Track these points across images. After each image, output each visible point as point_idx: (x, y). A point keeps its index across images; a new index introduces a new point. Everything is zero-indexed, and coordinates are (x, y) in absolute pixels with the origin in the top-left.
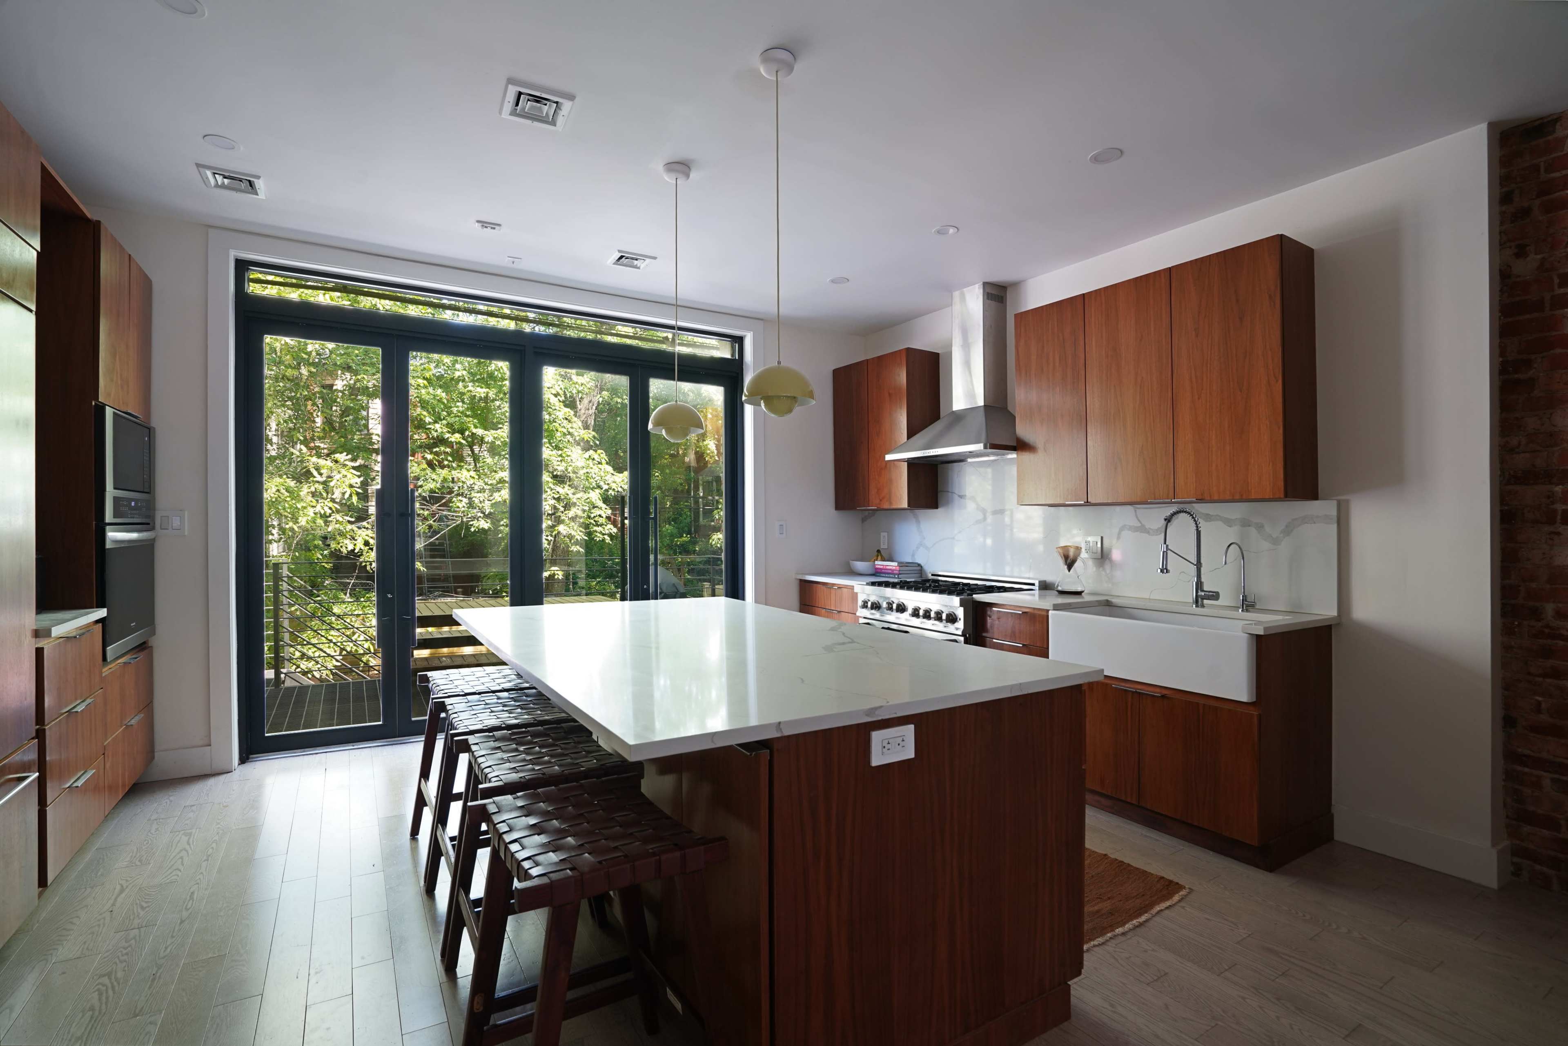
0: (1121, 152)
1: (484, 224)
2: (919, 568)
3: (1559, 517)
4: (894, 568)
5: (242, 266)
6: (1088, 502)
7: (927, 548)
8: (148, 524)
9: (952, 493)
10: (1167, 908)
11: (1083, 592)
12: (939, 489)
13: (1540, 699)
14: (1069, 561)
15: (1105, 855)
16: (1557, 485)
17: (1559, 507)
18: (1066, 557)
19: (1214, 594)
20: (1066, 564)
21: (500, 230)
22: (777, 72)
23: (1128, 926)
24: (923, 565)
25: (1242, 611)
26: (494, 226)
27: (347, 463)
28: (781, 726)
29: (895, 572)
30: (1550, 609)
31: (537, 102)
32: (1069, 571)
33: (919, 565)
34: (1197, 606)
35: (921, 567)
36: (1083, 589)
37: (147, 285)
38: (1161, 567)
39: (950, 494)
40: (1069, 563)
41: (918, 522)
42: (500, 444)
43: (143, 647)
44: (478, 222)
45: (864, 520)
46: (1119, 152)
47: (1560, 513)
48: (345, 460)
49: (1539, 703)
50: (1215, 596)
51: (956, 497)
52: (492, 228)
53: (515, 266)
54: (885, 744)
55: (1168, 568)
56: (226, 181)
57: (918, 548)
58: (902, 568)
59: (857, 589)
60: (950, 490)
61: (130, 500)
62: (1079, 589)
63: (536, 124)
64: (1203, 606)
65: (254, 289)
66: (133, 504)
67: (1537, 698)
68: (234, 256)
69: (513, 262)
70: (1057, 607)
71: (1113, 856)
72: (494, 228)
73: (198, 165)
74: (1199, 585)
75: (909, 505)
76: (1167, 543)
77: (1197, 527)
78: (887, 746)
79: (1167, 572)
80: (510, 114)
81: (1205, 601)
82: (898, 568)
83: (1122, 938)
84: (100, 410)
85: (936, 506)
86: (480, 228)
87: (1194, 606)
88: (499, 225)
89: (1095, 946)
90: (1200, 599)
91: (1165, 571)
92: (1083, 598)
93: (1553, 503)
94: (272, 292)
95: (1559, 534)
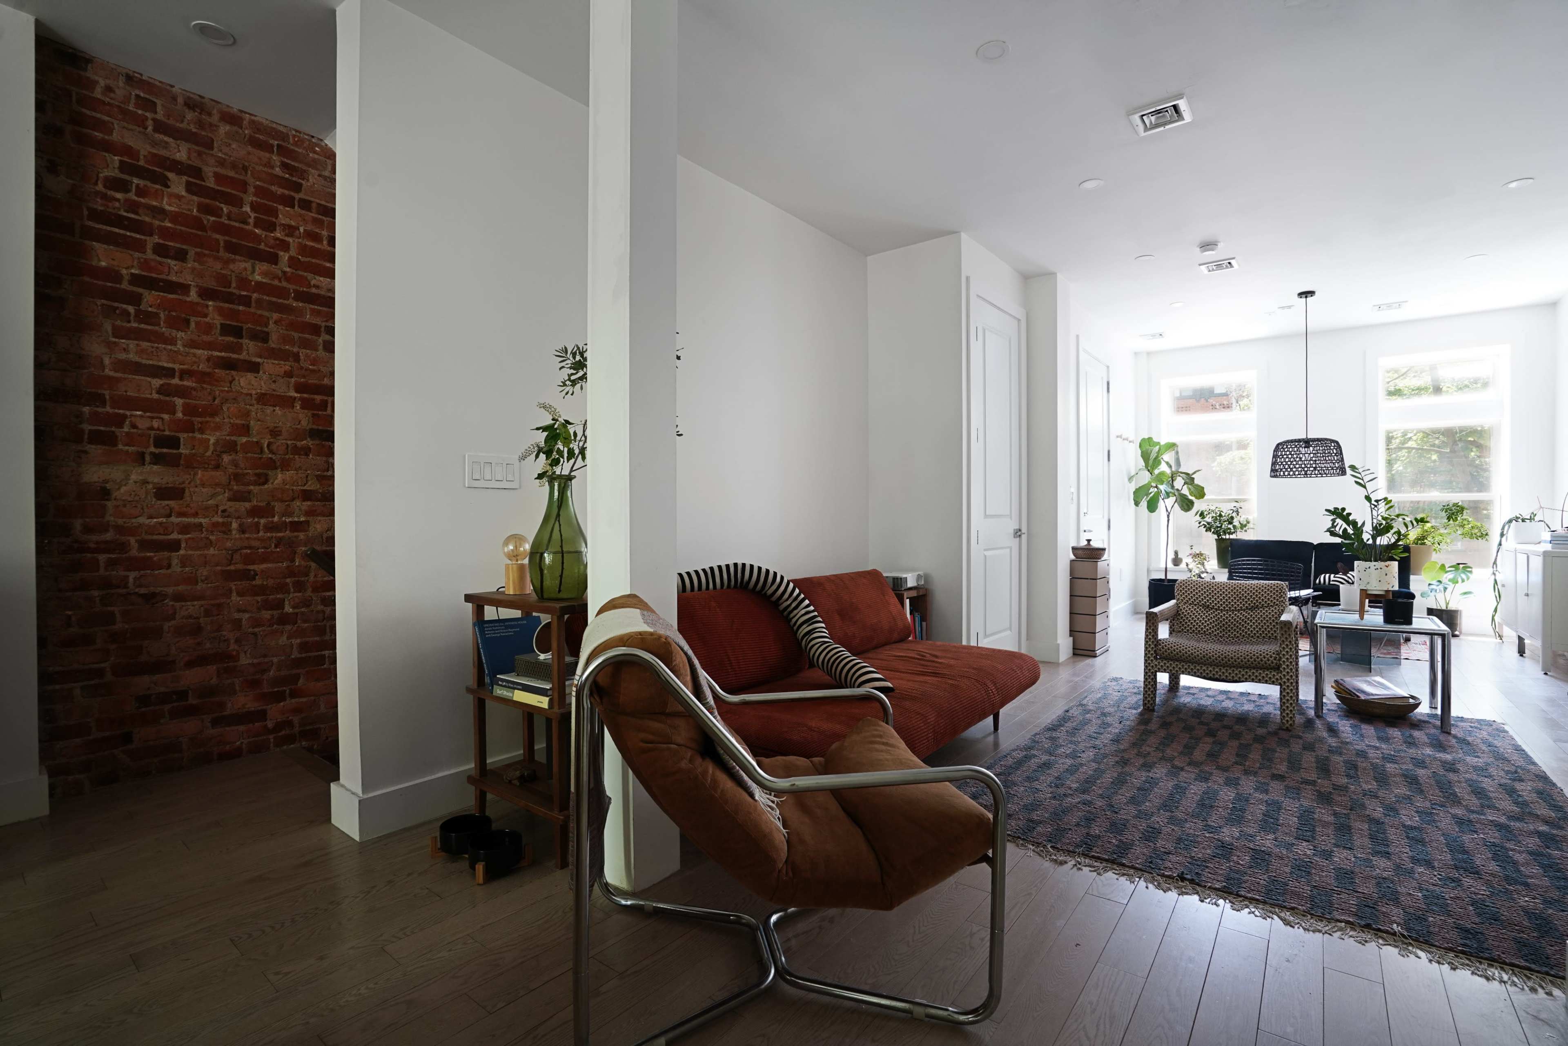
3: (86, 437)
13: (70, 613)
16: (85, 405)
17: (87, 427)
30: (78, 524)
47: (87, 432)
49: (69, 617)
67: (67, 612)
93: (81, 423)
95: (86, 452)
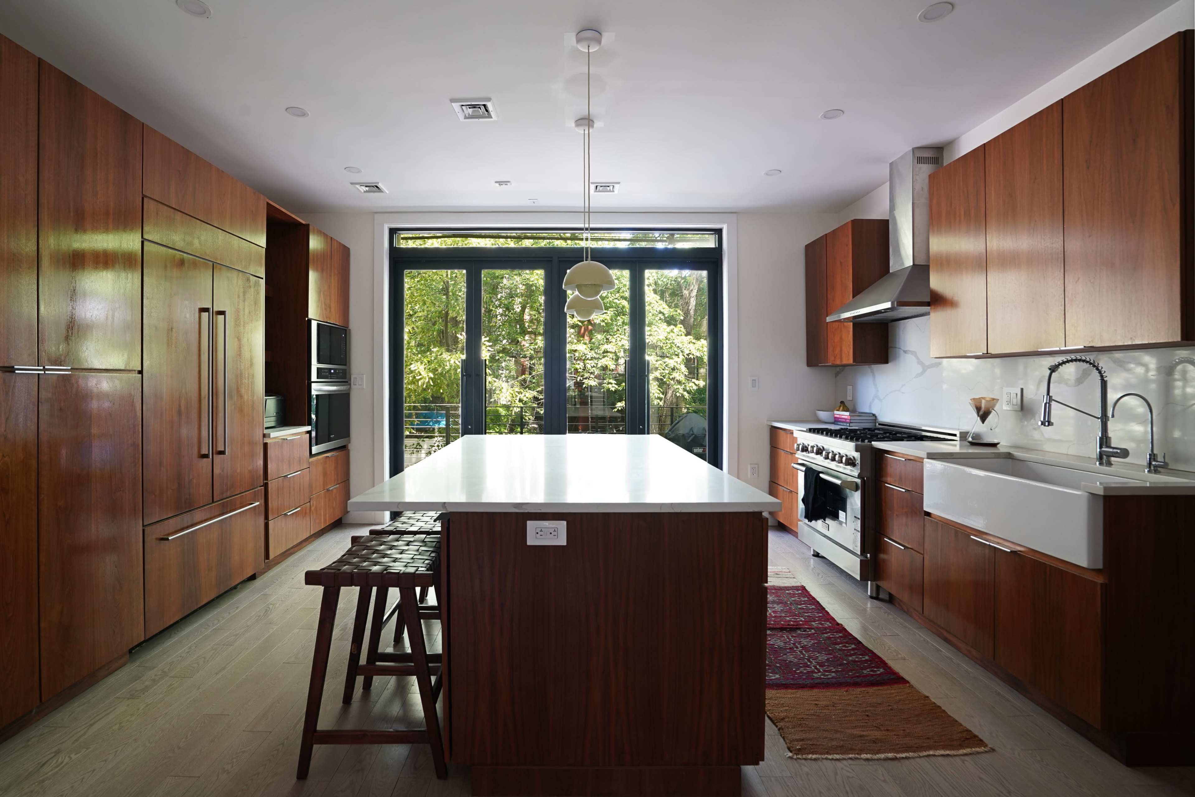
0: (952, 5)
1: (500, 183)
2: (873, 418)
4: (846, 417)
5: (393, 232)
6: (987, 353)
7: (880, 400)
8: (347, 382)
9: (899, 348)
10: (942, 755)
11: (998, 444)
12: (890, 345)
14: (981, 413)
15: (928, 697)
18: (978, 409)
19: (1119, 451)
20: (978, 415)
21: (511, 185)
22: (589, 46)
23: (882, 756)
24: (877, 415)
25: (1148, 471)
26: (506, 182)
27: (486, 343)
28: (446, 505)
29: (847, 421)
31: (475, 107)
32: (983, 423)
33: (874, 415)
34: (1101, 464)
35: (876, 417)
36: (999, 441)
37: (345, 252)
38: (1042, 419)
39: (897, 349)
40: (982, 415)
41: (874, 376)
42: (605, 325)
43: (344, 448)
44: (496, 182)
45: (836, 375)
46: (950, 6)
48: (485, 341)
50: (1125, 453)
51: (902, 352)
52: (505, 184)
53: (535, 204)
54: (538, 530)
55: (1052, 420)
56: (367, 188)
57: (873, 400)
58: (852, 418)
59: (796, 434)
60: (897, 346)
61: (330, 369)
62: (996, 441)
63: (481, 120)
64: (1109, 464)
65: (403, 245)
66: (332, 371)
68: (388, 227)
69: (534, 202)
70: (932, 456)
71: (933, 700)
72: (507, 184)
73: (352, 184)
74: (1105, 440)
75: (854, 361)
76: (1050, 395)
77: (1102, 376)
78: (540, 533)
79: (1049, 425)
80: (465, 119)
81: (1113, 459)
82: (849, 417)
83: (864, 762)
84: (310, 321)
85: (887, 362)
86: (498, 185)
87: (1098, 463)
88: (509, 182)
89: (827, 759)
90: (1105, 457)
91: (1047, 424)
92: (999, 449)
94: (411, 244)
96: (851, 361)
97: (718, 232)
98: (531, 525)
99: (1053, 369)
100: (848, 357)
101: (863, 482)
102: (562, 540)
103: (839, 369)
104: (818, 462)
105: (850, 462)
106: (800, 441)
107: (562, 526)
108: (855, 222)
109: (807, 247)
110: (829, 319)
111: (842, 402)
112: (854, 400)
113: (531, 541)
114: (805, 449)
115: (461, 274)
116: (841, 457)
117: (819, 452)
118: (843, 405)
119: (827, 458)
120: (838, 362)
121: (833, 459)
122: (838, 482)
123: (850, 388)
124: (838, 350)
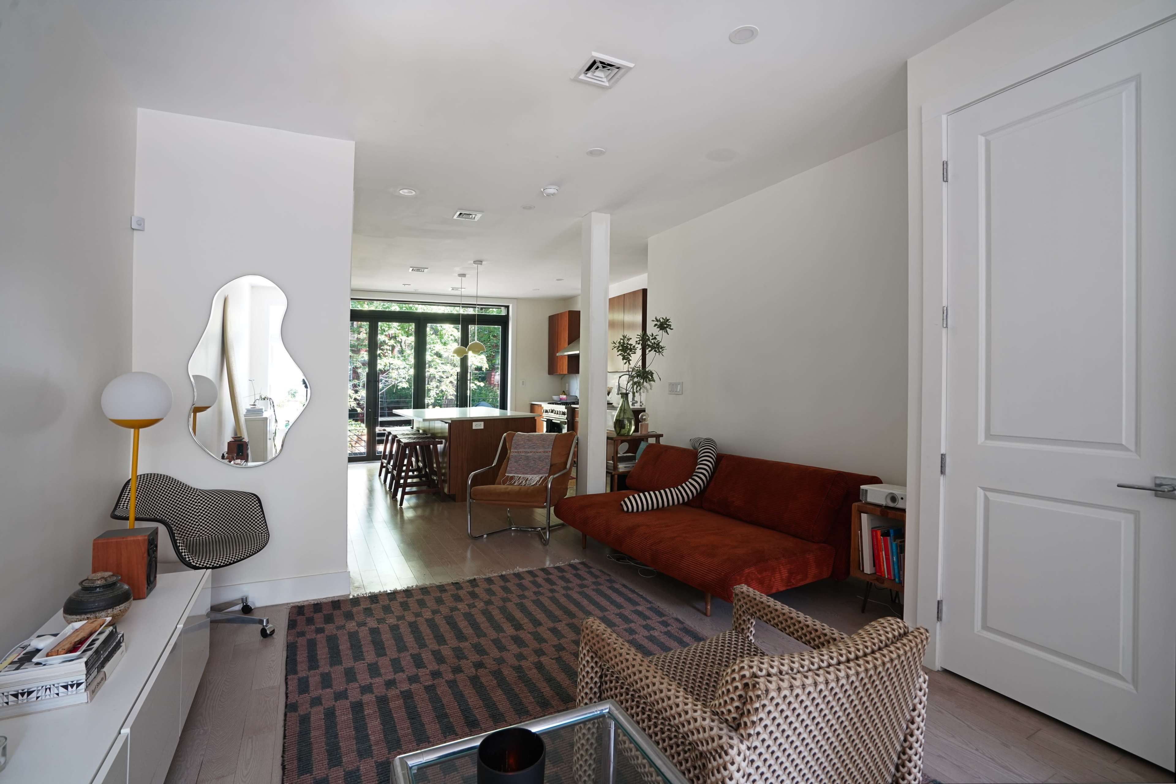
2: (574, 395)
7: (575, 389)
12: (578, 367)
28: (452, 419)
29: (564, 398)
41: (576, 379)
45: (562, 379)
51: (580, 369)
54: (476, 425)
57: (573, 389)
58: (566, 396)
59: (543, 406)
96: (567, 373)
97: (507, 307)
98: (474, 423)
99: (620, 377)
100: (565, 371)
101: (568, 421)
102: (482, 427)
103: (563, 376)
104: (552, 416)
105: (564, 414)
106: (545, 408)
107: (482, 423)
108: (570, 312)
109: (550, 317)
110: (557, 355)
111: (564, 391)
112: (569, 391)
113: (474, 428)
114: (547, 411)
115: (366, 325)
116: (560, 412)
117: (552, 411)
118: (564, 393)
119: (555, 413)
120: (562, 373)
121: (557, 414)
122: (559, 422)
123: (567, 384)
124: (561, 368)
